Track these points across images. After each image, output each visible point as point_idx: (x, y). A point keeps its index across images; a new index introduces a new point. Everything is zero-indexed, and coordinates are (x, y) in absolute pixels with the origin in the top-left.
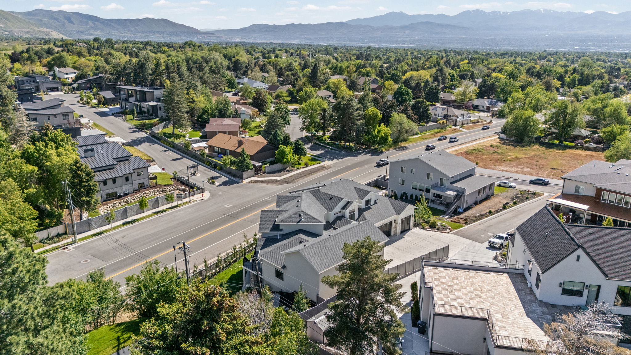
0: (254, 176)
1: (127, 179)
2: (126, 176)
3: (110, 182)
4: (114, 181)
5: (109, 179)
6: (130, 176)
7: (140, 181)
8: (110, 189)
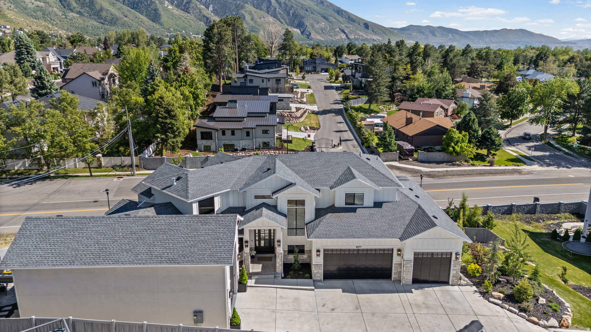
0: (396, 161)
1: (248, 134)
2: (248, 130)
3: (228, 133)
4: (233, 133)
5: (228, 129)
6: (250, 131)
7: (265, 140)
8: (228, 139)
